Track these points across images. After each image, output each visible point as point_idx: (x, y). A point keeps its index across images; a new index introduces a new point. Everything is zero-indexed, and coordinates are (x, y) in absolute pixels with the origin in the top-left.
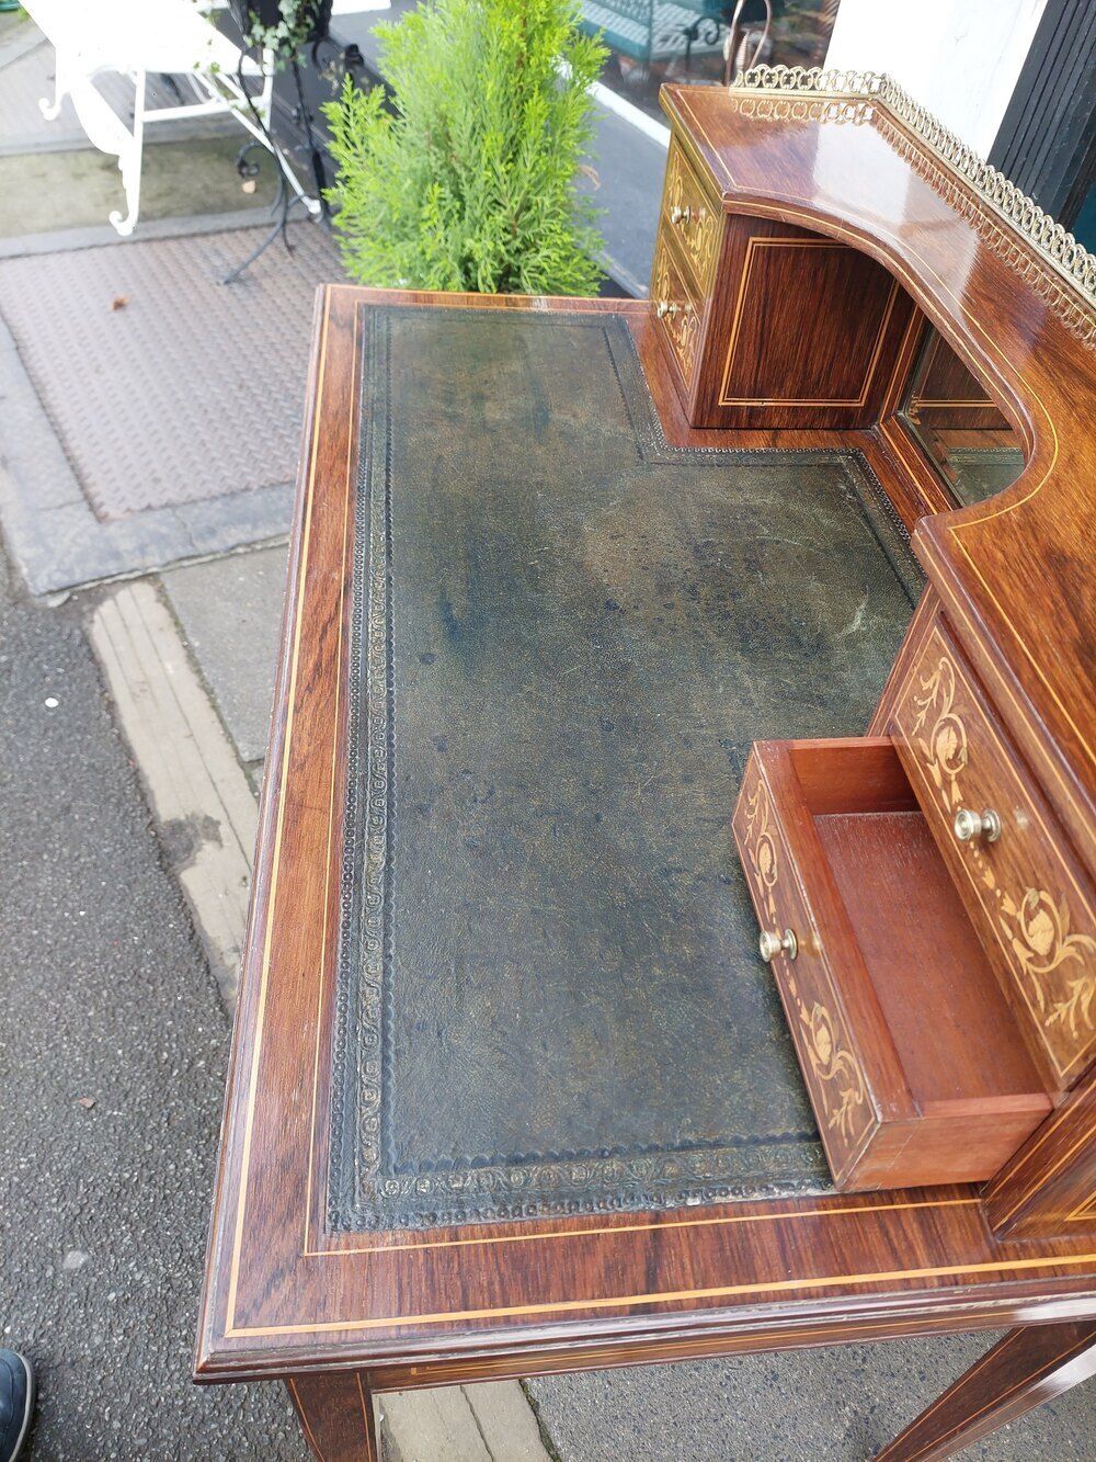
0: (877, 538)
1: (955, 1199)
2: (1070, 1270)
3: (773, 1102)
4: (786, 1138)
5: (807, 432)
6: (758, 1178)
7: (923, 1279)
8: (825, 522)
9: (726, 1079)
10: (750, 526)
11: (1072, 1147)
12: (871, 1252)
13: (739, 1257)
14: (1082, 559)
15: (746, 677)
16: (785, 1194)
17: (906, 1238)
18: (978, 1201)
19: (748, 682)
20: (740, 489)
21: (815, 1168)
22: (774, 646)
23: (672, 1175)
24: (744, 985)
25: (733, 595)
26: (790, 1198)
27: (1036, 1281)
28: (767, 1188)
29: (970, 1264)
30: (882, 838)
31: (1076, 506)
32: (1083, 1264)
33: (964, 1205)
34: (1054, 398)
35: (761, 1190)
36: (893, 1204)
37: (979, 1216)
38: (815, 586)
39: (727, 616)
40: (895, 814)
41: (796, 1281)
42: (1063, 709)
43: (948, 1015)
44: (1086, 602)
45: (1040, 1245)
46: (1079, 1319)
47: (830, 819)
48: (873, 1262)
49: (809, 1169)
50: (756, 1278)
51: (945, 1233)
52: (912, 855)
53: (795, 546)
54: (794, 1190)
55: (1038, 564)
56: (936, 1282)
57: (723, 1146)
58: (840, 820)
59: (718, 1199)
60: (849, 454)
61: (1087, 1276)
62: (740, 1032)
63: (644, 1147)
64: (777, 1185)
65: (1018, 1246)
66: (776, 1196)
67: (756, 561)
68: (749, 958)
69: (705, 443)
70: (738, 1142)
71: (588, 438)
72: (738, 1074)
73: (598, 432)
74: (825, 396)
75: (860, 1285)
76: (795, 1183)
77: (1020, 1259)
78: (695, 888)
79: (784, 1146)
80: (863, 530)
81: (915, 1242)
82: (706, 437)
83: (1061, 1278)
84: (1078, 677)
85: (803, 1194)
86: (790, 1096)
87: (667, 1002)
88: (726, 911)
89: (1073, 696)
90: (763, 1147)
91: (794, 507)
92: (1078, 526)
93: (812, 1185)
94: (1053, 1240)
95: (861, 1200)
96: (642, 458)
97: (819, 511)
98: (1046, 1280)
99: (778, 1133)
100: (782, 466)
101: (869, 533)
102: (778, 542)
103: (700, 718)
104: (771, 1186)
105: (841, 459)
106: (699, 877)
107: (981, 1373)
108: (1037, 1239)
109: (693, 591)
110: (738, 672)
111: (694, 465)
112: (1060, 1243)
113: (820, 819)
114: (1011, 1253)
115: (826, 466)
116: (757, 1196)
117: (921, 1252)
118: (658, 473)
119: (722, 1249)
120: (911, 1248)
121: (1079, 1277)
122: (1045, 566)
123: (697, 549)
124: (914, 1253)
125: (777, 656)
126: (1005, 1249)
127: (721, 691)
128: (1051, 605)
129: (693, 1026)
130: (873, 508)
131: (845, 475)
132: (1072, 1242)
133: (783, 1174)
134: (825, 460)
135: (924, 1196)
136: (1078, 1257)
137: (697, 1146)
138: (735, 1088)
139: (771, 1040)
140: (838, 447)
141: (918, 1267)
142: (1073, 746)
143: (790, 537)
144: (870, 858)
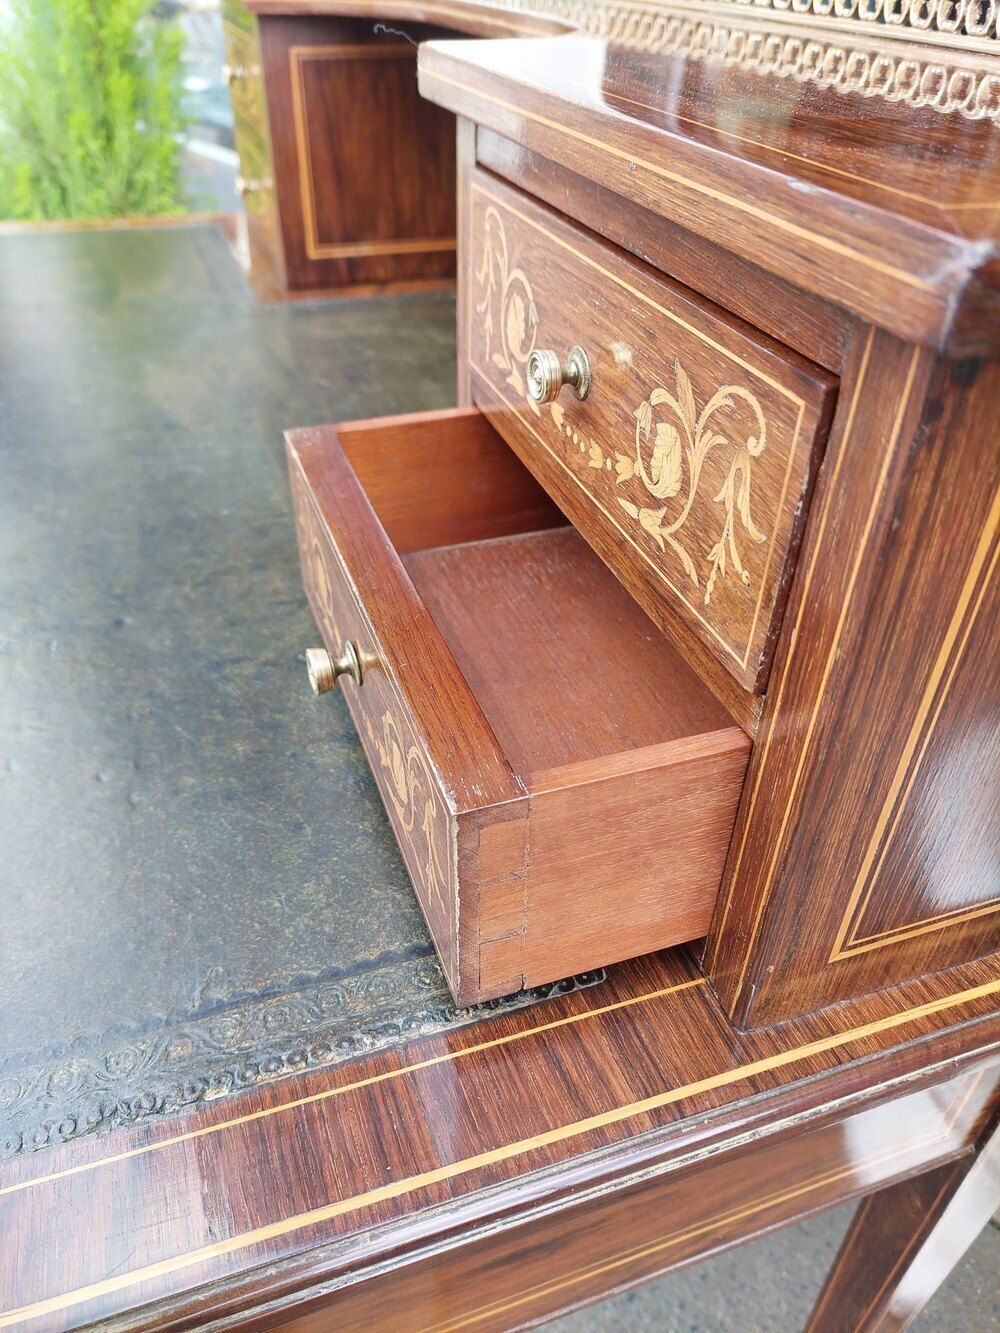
1: (664, 987)
2: (860, 1049)
3: (365, 914)
4: (386, 959)
5: (419, 281)
6: (335, 1031)
7: (625, 1122)
9: (288, 899)
11: (791, 787)
12: (532, 1099)
13: (297, 1166)
16: (382, 1043)
17: (591, 1063)
18: (701, 981)
20: (342, 327)
21: (435, 992)
23: (181, 1059)
24: (326, 774)
26: (392, 1048)
27: (812, 1079)
28: (351, 1041)
29: (701, 1078)
30: (506, 562)
32: (876, 1036)
33: (680, 993)
35: (339, 1046)
36: (565, 1016)
37: (706, 1003)
40: (521, 536)
41: (400, 1182)
43: (609, 727)
45: (807, 1024)
46: (915, 1173)
47: (434, 554)
48: (538, 1115)
49: (423, 996)
50: (327, 1198)
51: (654, 1040)
52: (546, 571)
54: (398, 1033)
56: (648, 1122)
57: (275, 995)
58: (449, 552)
59: (264, 1078)
61: (887, 1052)
62: (316, 832)
63: (134, 1025)
64: (368, 1032)
65: (772, 1033)
66: (367, 1049)
67: (360, 376)
68: (338, 740)
69: (304, 299)
70: (302, 983)
72: (310, 887)
75: (517, 1159)
76: (400, 1022)
77: (778, 1052)
79: (382, 971)
81: (606, 1067)
82: (304, 295)
83: (849, 1065)
85: (414, 1035)
86: (394, 899)
87: (201, 817)
90: (345, 982)
93: (431, 1018)
94: (826, 1011)
95: (513, 1022)
98: (826, 1073)
99: (373, 955)
100: (390, 307)
104: (357, 1036)
106: (266, 663)
107: (828, 1307)
108: (800, 1015)
112: (836, 1013)
113: (421, 556)
114: (764, 1046)
115: (439, 303)
116: (334, 1057)
117: (618, 1082)
119: (265, 1160)
120: (601, 1077)
121: (875, 1057)
123: (288, 374)
124: (607, 1084)
126: (753, 1042)
129: (239, 839)
132: (853, 1007)
133: (380, 1013)
134: (439, 298)
135: (615, 994)
136: (869, 1026)
137: (231, 1004)
138: (302, 907)
139: (365, 833)
141: (616, 1105)
144: (490, 582)
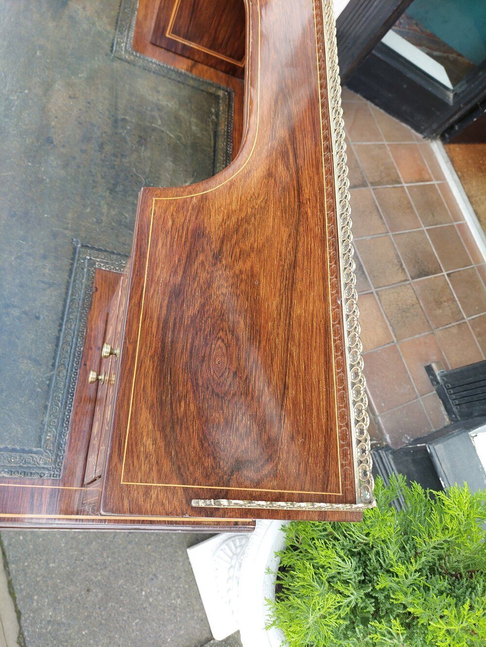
0: (215, 147)
5: (212, 69)
8: (194, 128)
10: (153, 117)
14: (212, 237)
15: (105, 206)
19: (105, 210)
20: (158, 92)
22: (130, 193)
25: (122, 155)
31: (231, 203)
34: (266, 131)
38: (169, 164)
39: (113, 167)
42: (140, 325)
44: (196, 264)
53: (170, 137)
55: (187, 234)
60: (227, 91)
67: (145, 140)
69: (153, 56)
71: (85, 26)
73: (94, 24)
74: (224, 54)
78: (19, 318)
79: (2, 452)
80: (210, 140)
82: (155, 52)
84: (161, 307)
88: (29, 333)
89: (151, 318)
91: (182, 113)
92: (223, 216)
96: (112, 51)
97: (194, 120)
100: (188, 85)
101: (212, 144)
102: (162, 132)
103: (68, 224)
105: (221, 93)
106: (24, 313)
109: (101, 146)
110: (102, 202)
111: (140, 67)
115: (211, 94)
118: (117, 65)
122: (189, 237)
123: (116, 121)
125: (128, 199)
127: (88, 210)
128: (177, 261)
130: (222, 128)
131: (218, 103)
134: (212, 90)
140: (223, 85)
142: (131, 348)
143: (171, 131)
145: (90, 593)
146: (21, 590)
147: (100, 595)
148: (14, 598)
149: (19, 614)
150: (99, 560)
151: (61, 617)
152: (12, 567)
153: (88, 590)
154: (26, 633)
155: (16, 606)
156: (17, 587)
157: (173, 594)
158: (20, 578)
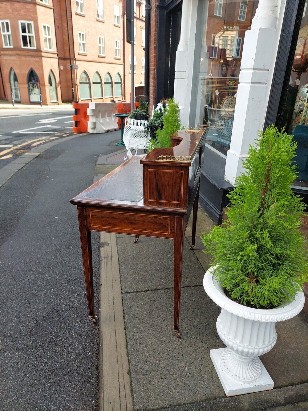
145: (161, 362)
146: (132, 355)
147: (165, 364)
148: (128, 357)
149: (129, 363)
150: (166, 351)
151: (147, 368)
152: (129, 346)
153: (160, 361)
154: (131, 370)
155: (129, 360)
156: (130, 353)
157: (203, 372)
158: (132, 350)
